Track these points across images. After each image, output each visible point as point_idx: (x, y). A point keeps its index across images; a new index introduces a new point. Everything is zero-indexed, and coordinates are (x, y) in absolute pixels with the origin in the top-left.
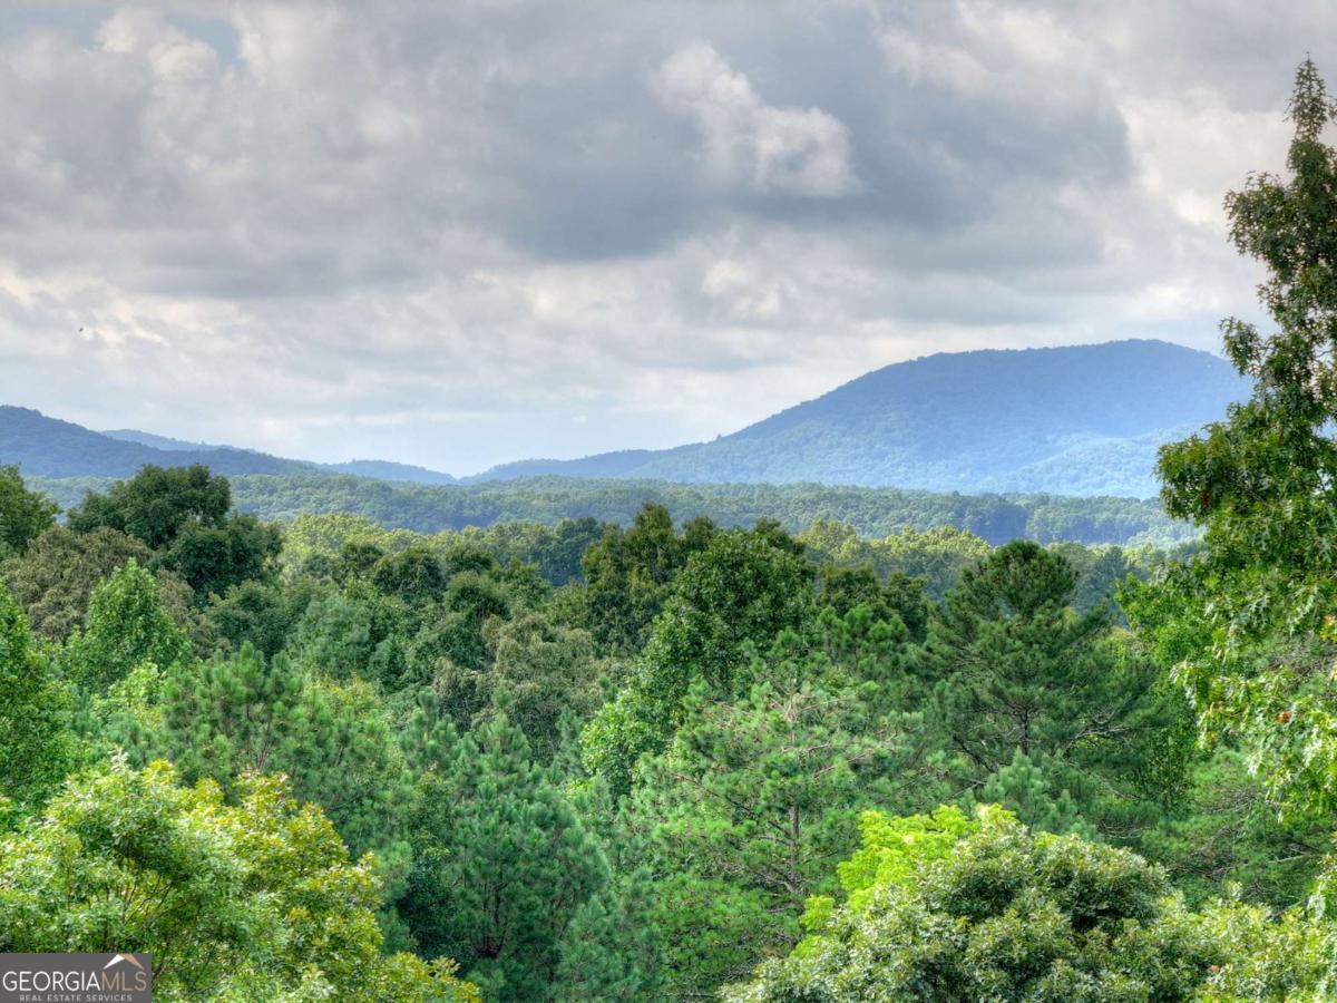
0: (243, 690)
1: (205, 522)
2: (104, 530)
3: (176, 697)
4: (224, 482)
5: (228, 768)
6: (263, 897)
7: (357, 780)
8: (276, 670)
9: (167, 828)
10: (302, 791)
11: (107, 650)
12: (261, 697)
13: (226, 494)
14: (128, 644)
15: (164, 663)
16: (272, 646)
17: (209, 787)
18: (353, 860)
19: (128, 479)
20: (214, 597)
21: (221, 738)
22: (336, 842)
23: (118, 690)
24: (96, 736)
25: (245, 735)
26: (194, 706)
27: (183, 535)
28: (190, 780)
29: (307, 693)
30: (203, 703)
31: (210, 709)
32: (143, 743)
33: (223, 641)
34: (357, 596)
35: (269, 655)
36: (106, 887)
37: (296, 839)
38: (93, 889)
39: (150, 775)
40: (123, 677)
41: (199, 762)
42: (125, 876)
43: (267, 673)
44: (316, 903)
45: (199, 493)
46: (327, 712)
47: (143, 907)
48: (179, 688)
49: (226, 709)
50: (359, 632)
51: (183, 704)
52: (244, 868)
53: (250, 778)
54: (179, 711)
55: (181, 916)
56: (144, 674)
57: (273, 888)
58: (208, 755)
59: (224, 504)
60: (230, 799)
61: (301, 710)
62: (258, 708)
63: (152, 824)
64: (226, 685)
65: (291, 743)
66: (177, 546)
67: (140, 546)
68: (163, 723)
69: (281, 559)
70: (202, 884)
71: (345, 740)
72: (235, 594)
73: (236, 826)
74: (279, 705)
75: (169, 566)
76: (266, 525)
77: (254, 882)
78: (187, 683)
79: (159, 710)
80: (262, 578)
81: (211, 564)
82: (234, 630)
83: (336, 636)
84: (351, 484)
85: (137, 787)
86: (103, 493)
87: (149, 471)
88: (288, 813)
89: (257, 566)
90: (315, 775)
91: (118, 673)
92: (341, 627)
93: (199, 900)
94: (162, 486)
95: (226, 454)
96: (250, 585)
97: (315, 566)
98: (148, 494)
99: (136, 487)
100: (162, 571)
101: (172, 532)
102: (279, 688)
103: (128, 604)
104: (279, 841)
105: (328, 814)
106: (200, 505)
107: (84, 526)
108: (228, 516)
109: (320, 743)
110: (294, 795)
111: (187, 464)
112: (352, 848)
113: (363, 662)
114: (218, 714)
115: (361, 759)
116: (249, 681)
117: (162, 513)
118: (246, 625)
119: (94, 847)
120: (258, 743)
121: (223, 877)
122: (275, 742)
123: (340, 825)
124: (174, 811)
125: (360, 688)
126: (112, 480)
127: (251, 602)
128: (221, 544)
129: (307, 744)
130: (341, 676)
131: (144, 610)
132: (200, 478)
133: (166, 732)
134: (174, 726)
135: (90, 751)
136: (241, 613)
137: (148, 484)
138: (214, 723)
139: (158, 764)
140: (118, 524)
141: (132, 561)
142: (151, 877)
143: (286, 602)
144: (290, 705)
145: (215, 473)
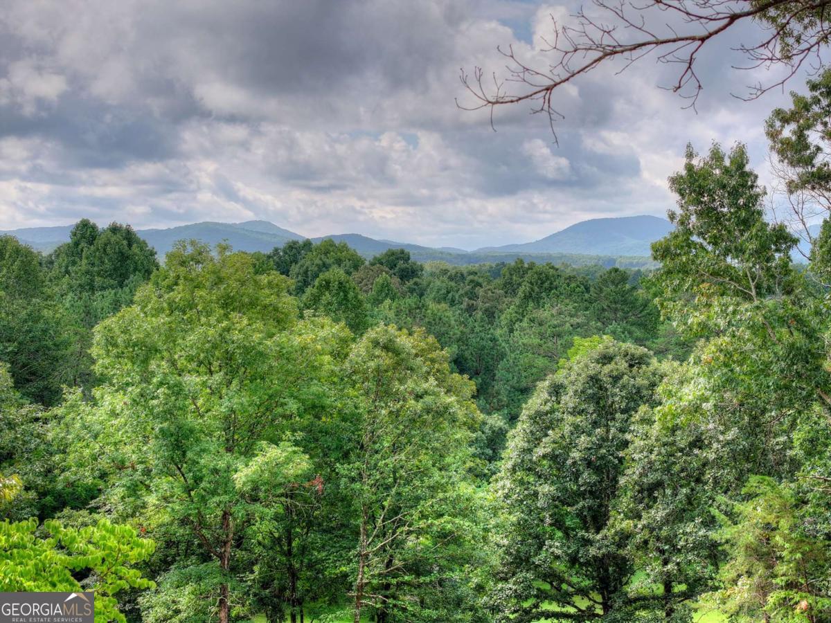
0: (414, 306)
1: (404, 263)
2: (378, 265)
3: (397, 308)
4: (409, 253)
5: (410, 326)
6: (419, 359)
7: (443, 329)
8: (422, 301)
9: (394, 341)
10: (429, 332)
11: (378, 296)
12: (418, 308)
13: (409, 256)
14: (383, 295)
15: (393, 299)
16: (421, 295)
17: (405, 331)
18: (442, 350)
19: (384, 252)
20: (407, 282)
21: (408, 318)
22: (437, 345)
23: (382, 307)
24: (376, 318)
25: (414, 318)
26: (401, 310)
27: (398, 266)
28: (400, 329)
29: (430, 307)
30: (404, 310)
31: (405, 311)
32: (388, 320)
33: (409, 293)
34: (443, 282)
35: (420, 297)
36: (378, 357)
37: (427, 344)
38: (375, 357)
39: (390, 328)
40: (382, 303)
41: (403, 325)
42: (383, 354)
43: (420, 302)
44: (433, 361)
45: (402, 255)
46: (436, 312)
47: (388, 361)
48: (397, 306)
49: (410, 311)
50: (444, 291)
51: (399, 310)
52: (414, 351)
53: (415, 328)
54: (397, 311)
55: (398, 364)
56: (388, 302)
57: (421, 357)
58: (405, 323)
59: (409, 258)
60: (410, 334)
61: (429, 311)
62: (418, 311)
63: (390, 340)
64: (409, 305)
65: (427, 320)
66: (397, 269)
67: (387, 269)
68: (393, 314)
69: (423, 272)
70: (403, 356)
71: (440, 319)
72: (412, 282)
73: (412, 341)
74: (423, 310)
75: (395, 275)
76: (420, 264)
77: (417, 355)
78: (400, 304)
79: (392, 311)
80: (419, 277)
81: (405, 274)
82: (412, 291)
83: (438, 292)
84: (442, 253)
85: (386, 331)
86: (378, 256)
87: (389, 250)
88: (425, 337)
89: (417, 274)
90: (433, 328)
91: (381, 302)
92: (439, 290)
93: (402, 360)
94: (393, 254)
95: (409, 246)
96: (415, 279)
97: (432, 274)
98: (389, 256)
99: (386, 254)
100: (393, 276)
101: (395, 266)
102: (423, 306)
103: (383, 284)
104: (423, 345)
105: (436, 338)
106: (402, 258)
107: (372, 264)
108: (410, 261)
109: (434, 320)
110: (427, 333)
111: (399, 248)
112: (442, 347)
113: (445, 299)
114: (407, 312)
115: (445, 324)
116: (416, 304)
117: (393, 261)
118: (415, 289)
119: (375, 346)
120: (418, 320)
121: (408, 354)
122: (422, 319)
123: (439, 341)
124: (396, 337)
125: (444, 305)
126: (380, 252)
127: (416, 284)
128: (408, 269)
129: (431, 320)
130: (439, 302)
131: (387, 286)
132: (402, 252)
133: (394, 317)
134: (396, 315)
135: (375, 322)
136: (413, 287)
137: (389, 253)
138: (406, 315)
139: (392, 325)
140: (382, 264)
141: (384, 273)
142: (390, 354)
143: (425, 283)
144: (426, 310)
145: (406, 251)
